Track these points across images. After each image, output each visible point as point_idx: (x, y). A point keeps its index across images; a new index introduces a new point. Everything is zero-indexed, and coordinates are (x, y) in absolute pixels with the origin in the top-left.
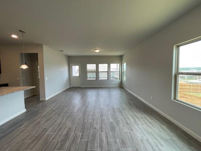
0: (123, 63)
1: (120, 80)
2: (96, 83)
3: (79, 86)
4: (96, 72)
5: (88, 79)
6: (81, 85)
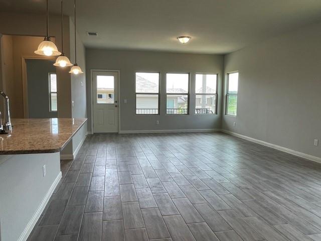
0: (227, 72)
1: (218, 116)
2: (158, 122)
4: (159, 94)
5: (137, 113)
6: (120, 128)
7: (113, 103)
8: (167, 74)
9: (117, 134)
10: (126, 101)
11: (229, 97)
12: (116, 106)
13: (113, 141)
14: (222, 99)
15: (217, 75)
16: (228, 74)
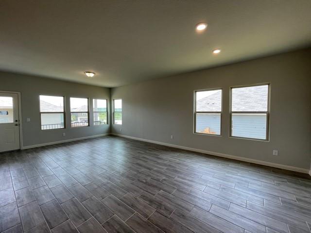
0: (112, 98)
1: (109, 125)
2: (64, 134)
3: (17, 148)
4: (64, 113)
5: (42, 129)
6: (22, 144)
7: (12, 122)
8: (71, 98)
9: (19, 151)
10: (29, 120)
11: (115, 113)
12: (16, 125)
13: (17, 161)
14: (111, 116)
15: (107, 100)
16: (114, 100)
